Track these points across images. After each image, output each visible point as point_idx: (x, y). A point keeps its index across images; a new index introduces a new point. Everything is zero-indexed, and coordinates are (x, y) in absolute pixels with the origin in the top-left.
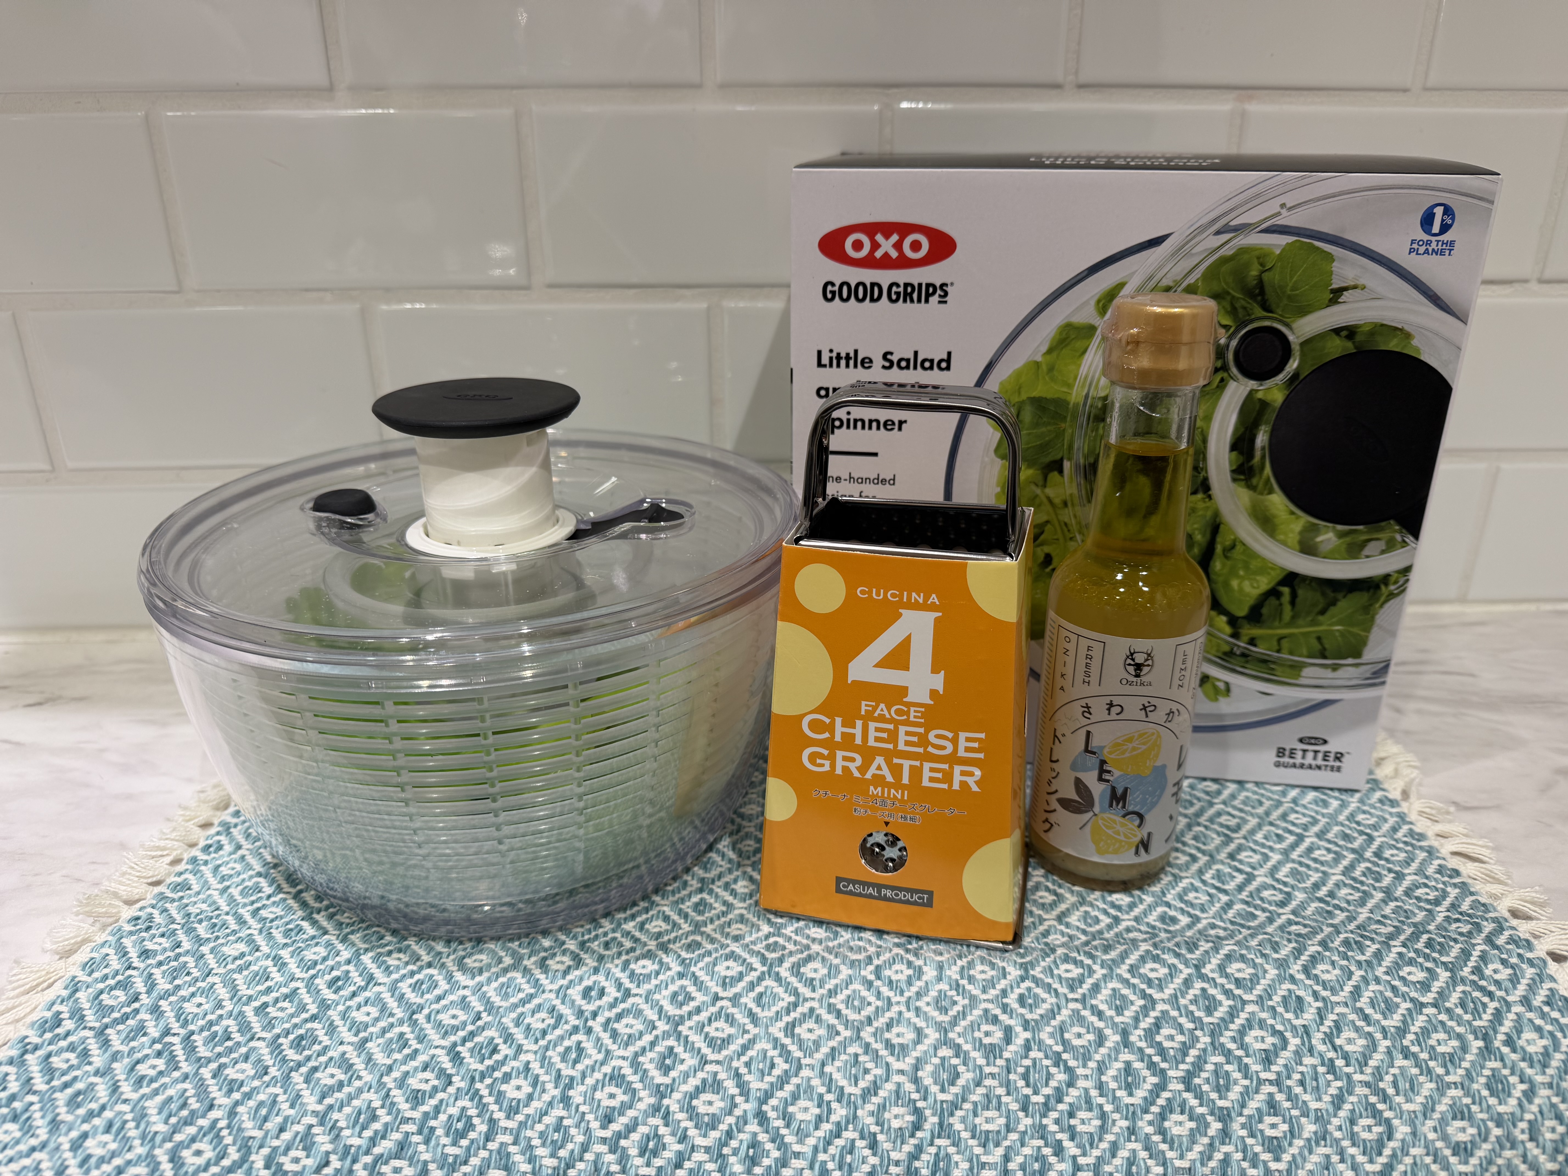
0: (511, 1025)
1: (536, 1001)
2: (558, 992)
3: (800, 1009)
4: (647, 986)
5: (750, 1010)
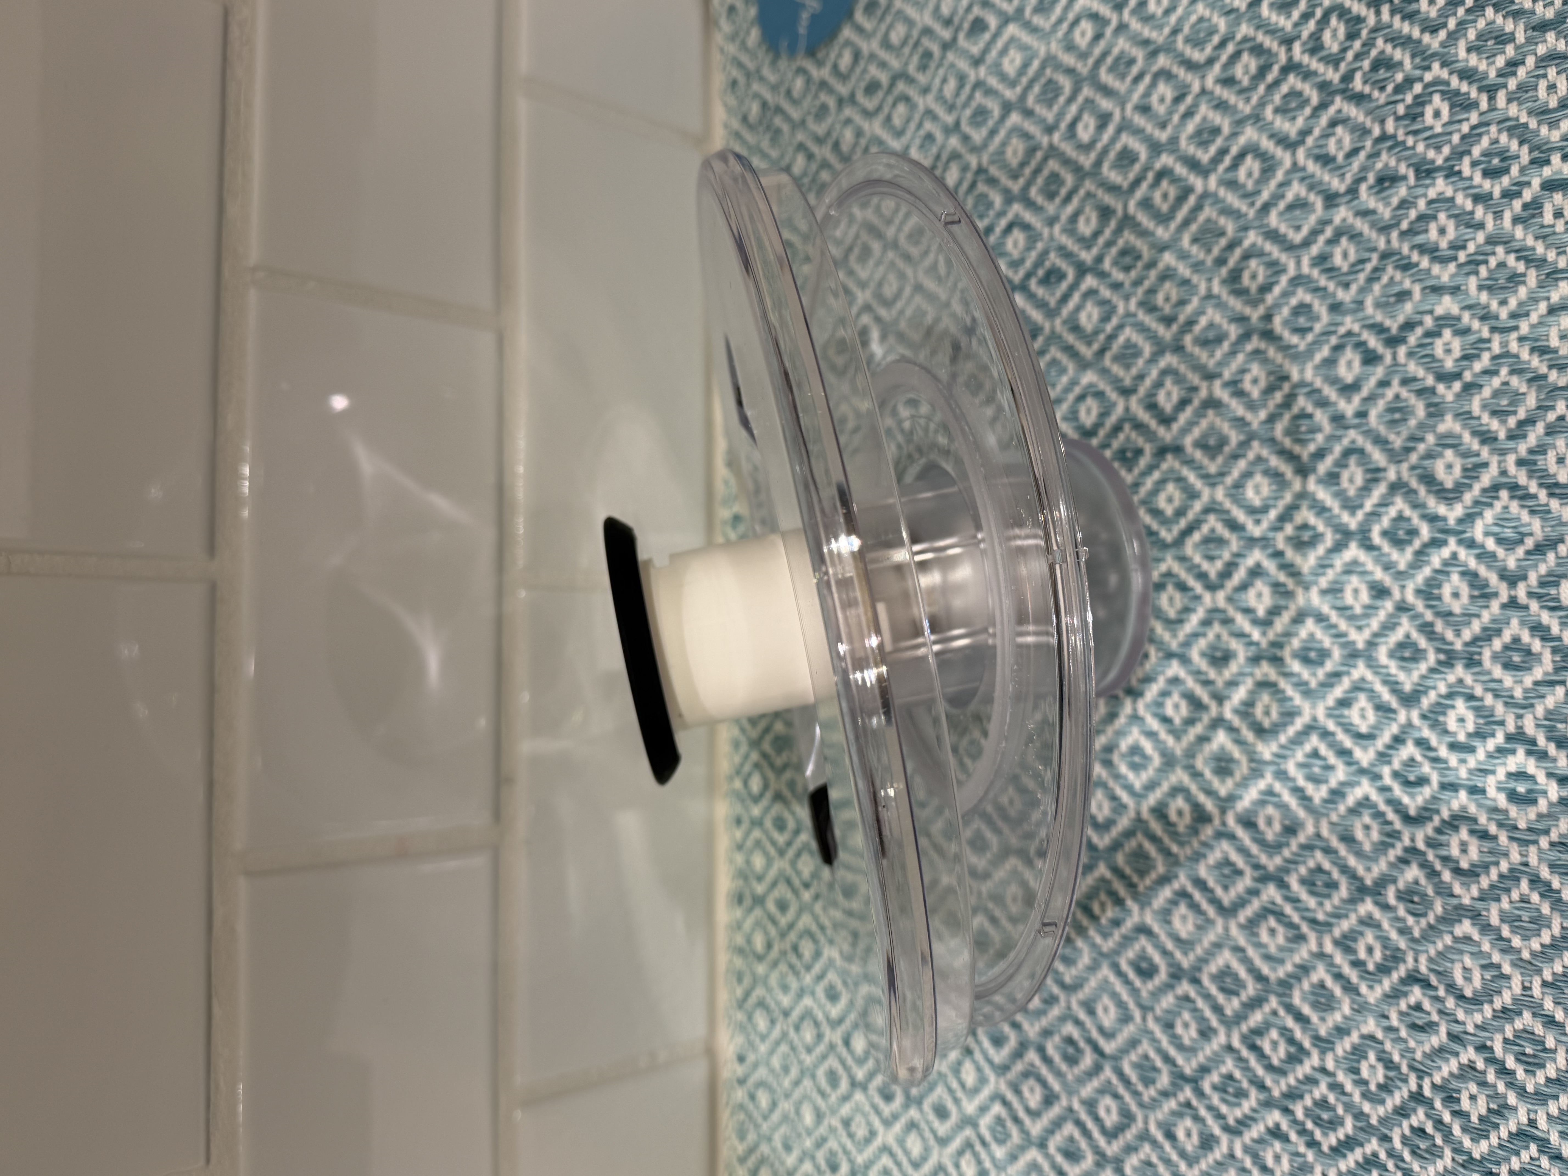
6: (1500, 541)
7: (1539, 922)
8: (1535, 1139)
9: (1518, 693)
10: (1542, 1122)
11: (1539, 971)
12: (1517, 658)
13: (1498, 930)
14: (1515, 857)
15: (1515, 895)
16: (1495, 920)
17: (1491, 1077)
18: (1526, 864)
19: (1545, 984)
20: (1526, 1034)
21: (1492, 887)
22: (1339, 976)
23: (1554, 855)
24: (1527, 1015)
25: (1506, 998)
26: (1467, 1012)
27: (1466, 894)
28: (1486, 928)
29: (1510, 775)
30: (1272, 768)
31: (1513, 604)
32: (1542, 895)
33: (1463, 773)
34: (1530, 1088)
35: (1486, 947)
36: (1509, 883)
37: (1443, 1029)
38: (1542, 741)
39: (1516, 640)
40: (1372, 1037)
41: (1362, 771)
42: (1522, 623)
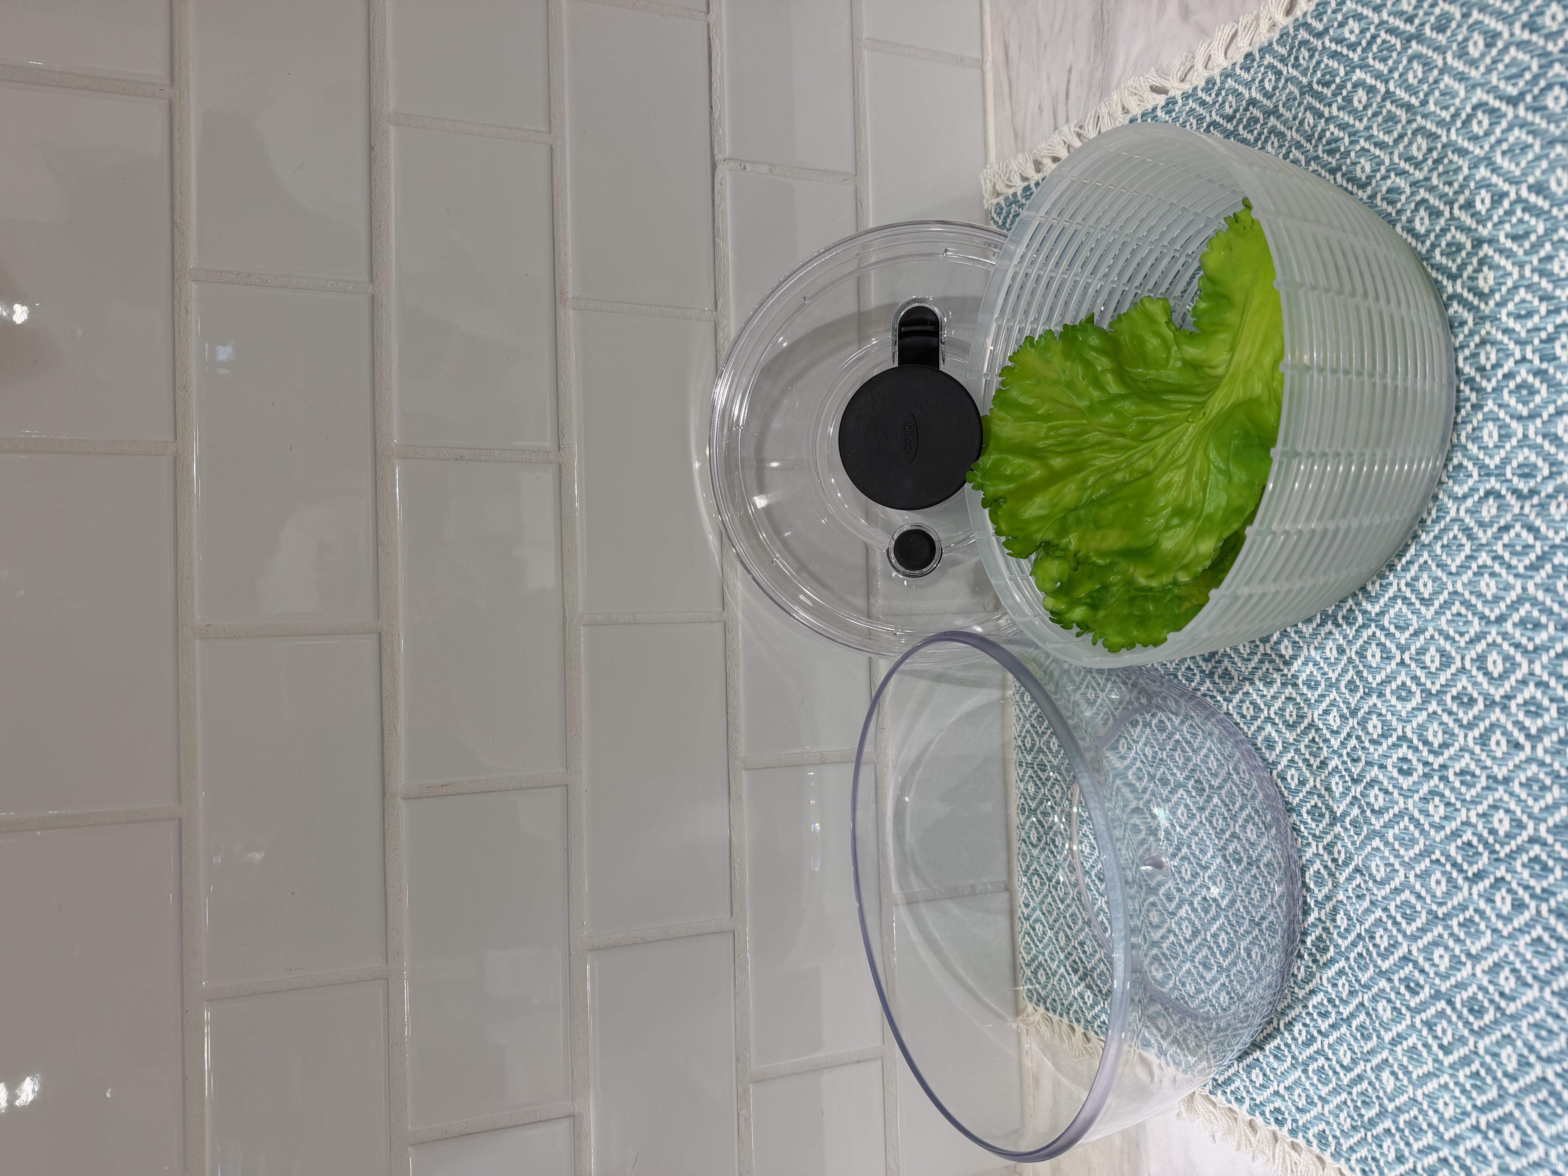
0: (1442, 833)
1: (1417, 814)
2: (1406, 797)
3: (1408, 595)
4: (1394, 722)
5: (1411, 635)
6: (1397, 627)
7: (1413, 841)
8: (1411, 960)
9: (1404, 714)
10: (1415, 952)
11: (1413, 868)
12: (1404, 694)
13: (1393, 844)
14: (1402, 805)
15: (1402, 825)
16: (1391, 840)
17: (1389, 925)
18: (1407, 809)
19: (1416, 875)
20: (1406, 903)
21: (1390, 820)
22: (1326, 867)
23: (1421, 805)
24: (1407, 892)
25: (1396, 883)
26: (1379, 889)
27: (1377, 824)
28: (1387, 844)
29: (1399, 759)
30: (1294, 747)
31: (1402, 663)
32: (1415, 827)
33: (1376, 757)
34: (1408, 933)
35: (1387, 854)
36: (1398, 819)
37: (1368, 898)
38: (1415, 741)
39: (1404, 684)
40: (1341, 902)
41: (1334, 752)
42: (1407, 674)
